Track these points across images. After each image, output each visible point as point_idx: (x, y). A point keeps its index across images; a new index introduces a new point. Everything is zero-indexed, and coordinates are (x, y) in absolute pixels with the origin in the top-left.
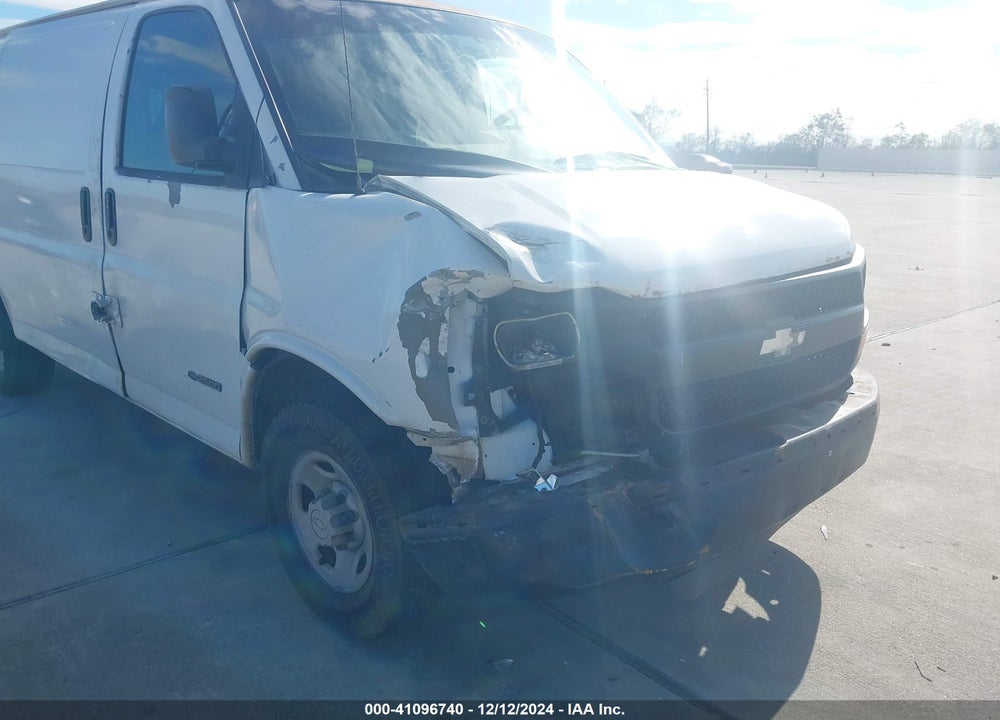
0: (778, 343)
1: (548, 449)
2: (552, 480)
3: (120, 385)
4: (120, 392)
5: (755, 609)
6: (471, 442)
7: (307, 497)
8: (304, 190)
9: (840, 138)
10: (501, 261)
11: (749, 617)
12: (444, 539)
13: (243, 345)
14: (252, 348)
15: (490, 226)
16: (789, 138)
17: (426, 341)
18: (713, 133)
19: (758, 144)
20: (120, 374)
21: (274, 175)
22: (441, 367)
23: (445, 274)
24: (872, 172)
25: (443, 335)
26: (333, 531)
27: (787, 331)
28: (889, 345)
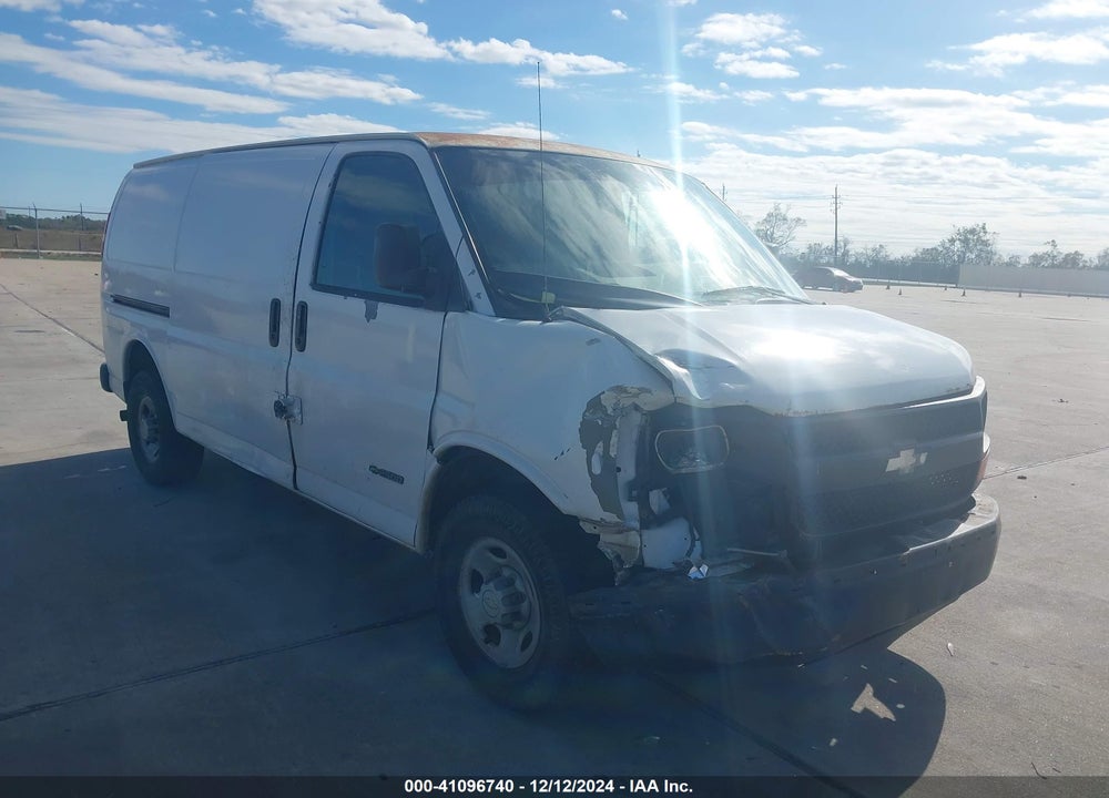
0: (902, 462)
1: (698, 543)
2: (704, 569)
3: (291, 478)
4: (290, 486)
5: (881, 710)
6: (634, 532)
7: (477, 582)
8: (497, 316)
9: (983, 255)
10: (666, 380)
11: (876, 716)
12: (609, 616)
13: (430, 443)
14: (439, 447)
15: (657, 351)
16: (926, 251)
17: (601, 444)
18: (842, 244)
19: (892, 258)
20: (292, 467)
21: (471, 302)
22: (611, 467)
23: (620, 389)
24: (1020, 292)
25: (614, 440)
26: (503, 610)
27: (911, 452)
28: (1025, 478)
